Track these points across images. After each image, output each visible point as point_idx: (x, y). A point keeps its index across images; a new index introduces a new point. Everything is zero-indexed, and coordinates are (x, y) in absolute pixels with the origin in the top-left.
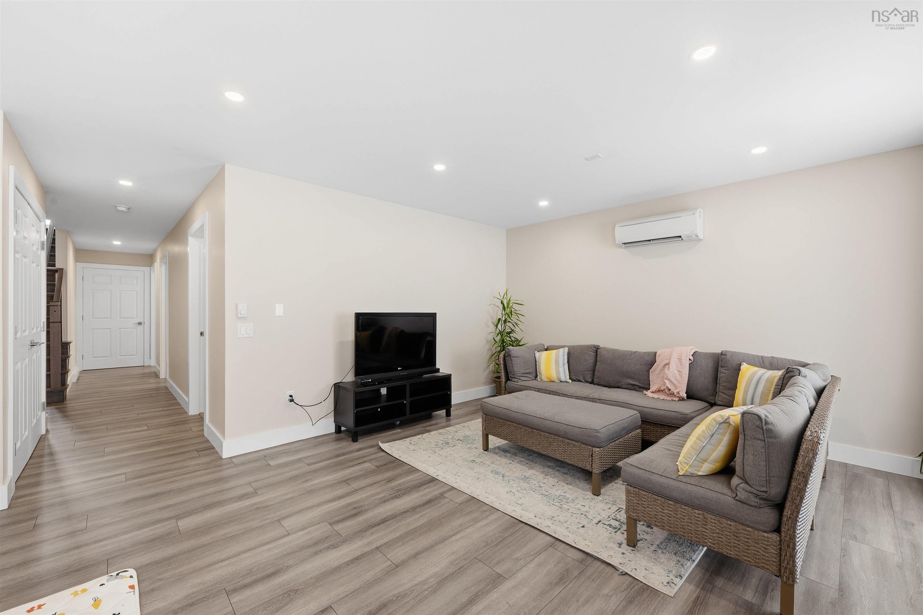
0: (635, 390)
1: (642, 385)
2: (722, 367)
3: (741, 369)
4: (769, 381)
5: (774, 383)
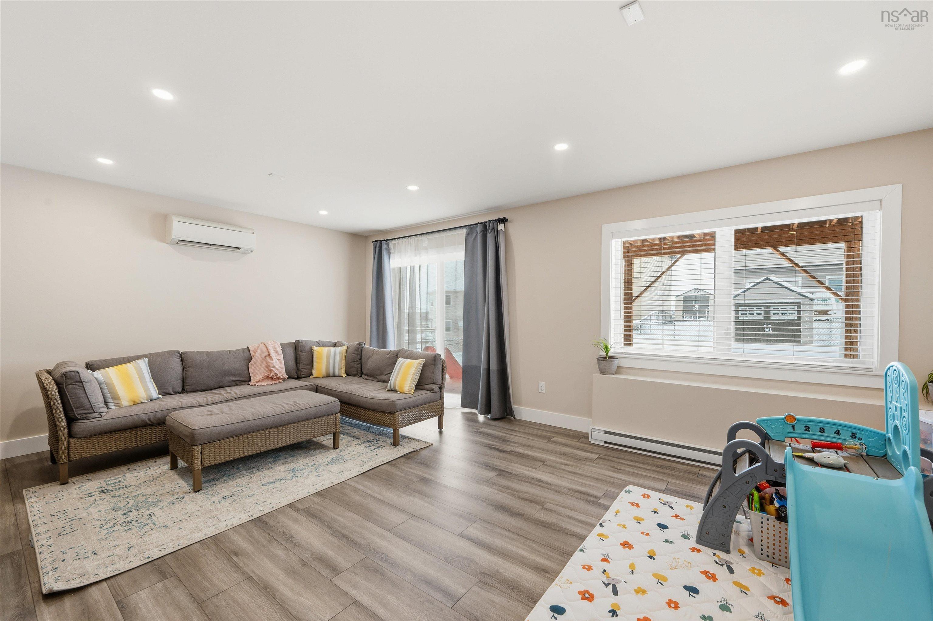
0: (237, 385)
1: (243, 379)
2: (301, 351)
3: (313, 350)
4: (341, 353)
5: (344, 354)
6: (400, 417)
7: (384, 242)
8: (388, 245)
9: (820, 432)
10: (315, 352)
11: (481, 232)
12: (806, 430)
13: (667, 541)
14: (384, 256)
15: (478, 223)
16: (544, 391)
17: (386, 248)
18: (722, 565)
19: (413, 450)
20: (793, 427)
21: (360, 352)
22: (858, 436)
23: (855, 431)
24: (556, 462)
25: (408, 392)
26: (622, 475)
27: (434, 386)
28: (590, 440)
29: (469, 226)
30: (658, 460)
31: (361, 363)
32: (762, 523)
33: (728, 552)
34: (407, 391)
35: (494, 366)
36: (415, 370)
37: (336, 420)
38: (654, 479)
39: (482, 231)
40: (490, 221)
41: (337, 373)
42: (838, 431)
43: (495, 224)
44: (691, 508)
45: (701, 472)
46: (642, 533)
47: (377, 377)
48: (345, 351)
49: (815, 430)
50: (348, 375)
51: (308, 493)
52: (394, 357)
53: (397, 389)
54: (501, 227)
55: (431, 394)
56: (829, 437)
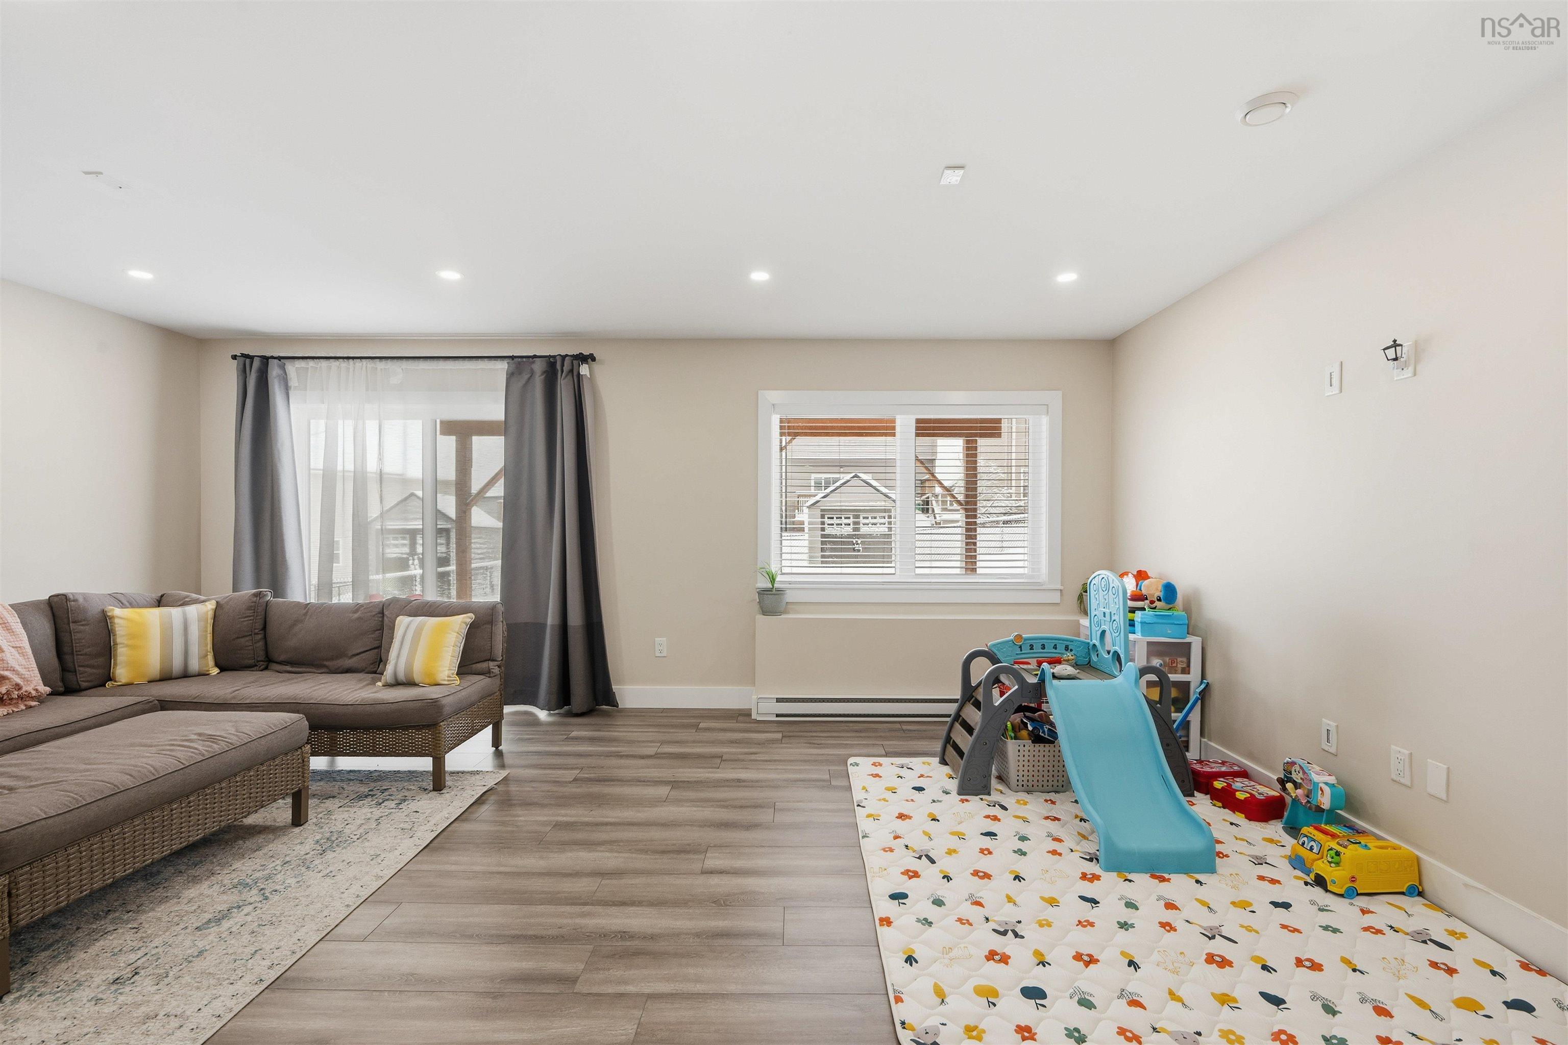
2: (72, 622)
3: (112, 618)
4: (201, 619)
5: (210, 621)
6: (447, 730)
7: (273, 364)
8: (283, 368)
9: (1042, 648)
10: (116, 621)
11: (542, 375)
12: (1031, 649)
13: (934, 801)
14: (274, 393)
15: (535, 356)
16: (664, 654)
17: (279, 376)
18: (994, 806)
19: (485, 789)
20: (1020, 647)
21: (263, 613)
22: (1070, 648)
23: (1068, 643)
24: (735, 754)
25: (448, 680)
26: (829, 750)
27: (491, 664)
28: (754, 716)
29: (513, 357)
30: (851, 725)
31: (265, 638)
32: (1019, 751)
33: (989, 794)
34: (446, 679)
35: (575, 618)
36: (457, 637)
37: (303, 761)
38: (867, 745)
39: (544, 372)
40: (564, 357)
41: (195, 665)
42: (1056, 645)
43: (575, 362)
44: (929, 764)
45: (904, 727)
46: (907, 800)
47: (327, 663)
48: (210, 614)
49: (1037, 648)
50: (223, 669)
51: (348, 906)
52: (374, 616)
53: (417, 678)
54: (584, 370)
55: (488, 679)
56: (1050, 652)
